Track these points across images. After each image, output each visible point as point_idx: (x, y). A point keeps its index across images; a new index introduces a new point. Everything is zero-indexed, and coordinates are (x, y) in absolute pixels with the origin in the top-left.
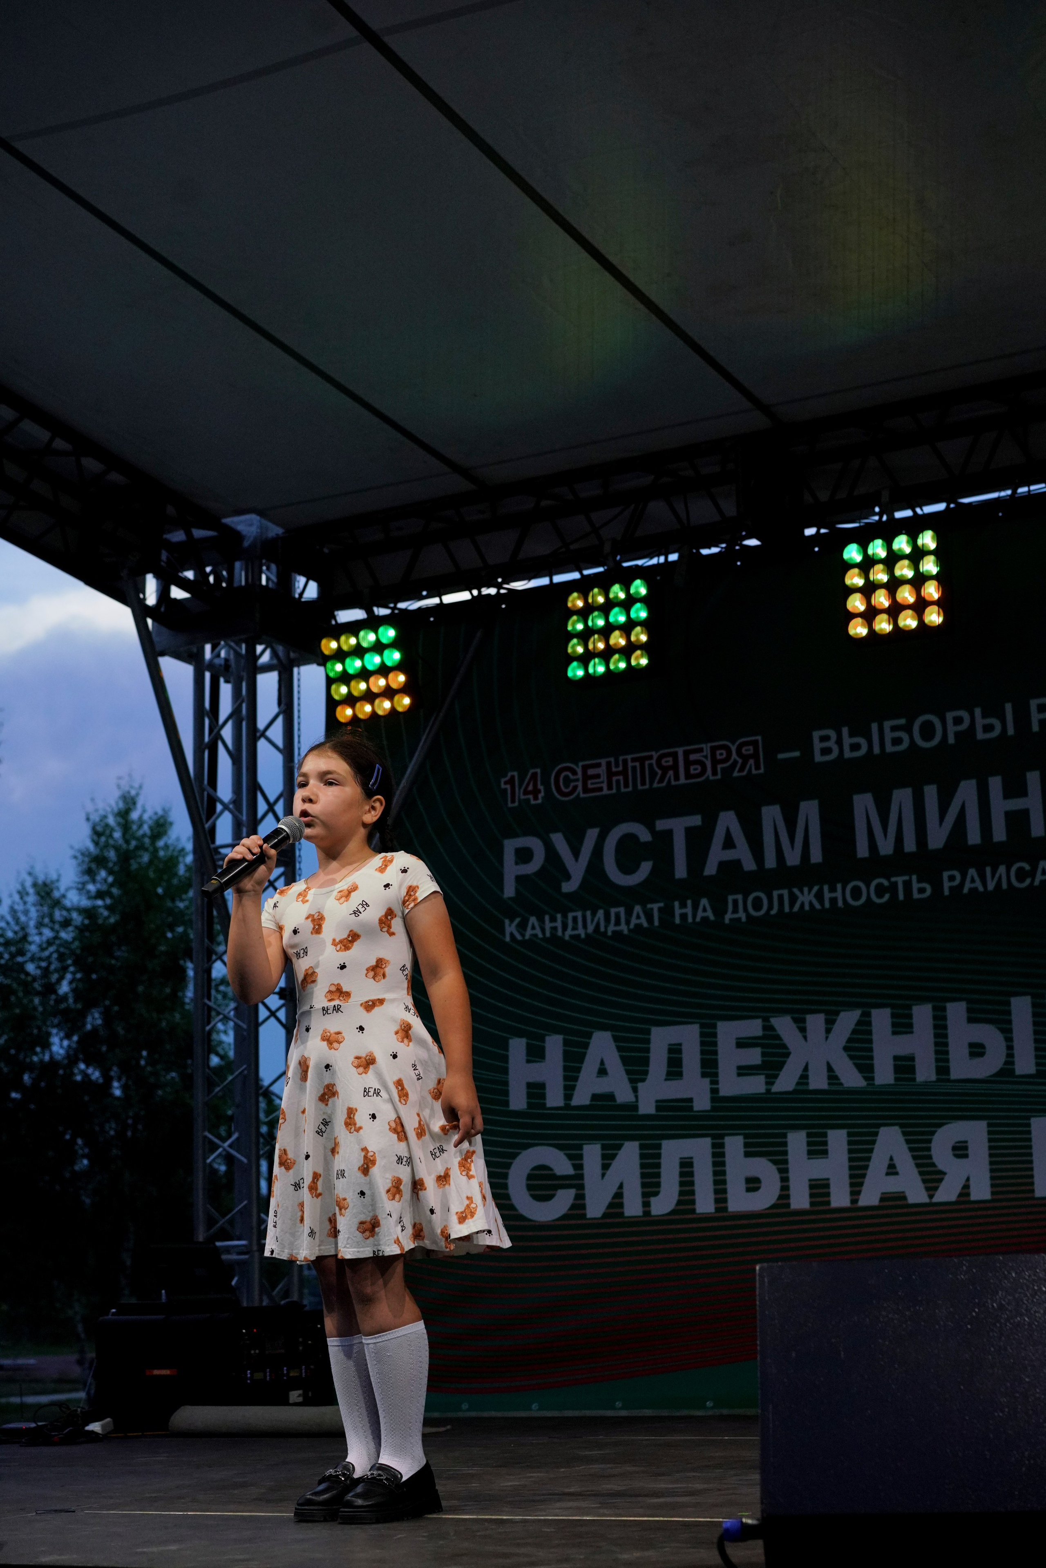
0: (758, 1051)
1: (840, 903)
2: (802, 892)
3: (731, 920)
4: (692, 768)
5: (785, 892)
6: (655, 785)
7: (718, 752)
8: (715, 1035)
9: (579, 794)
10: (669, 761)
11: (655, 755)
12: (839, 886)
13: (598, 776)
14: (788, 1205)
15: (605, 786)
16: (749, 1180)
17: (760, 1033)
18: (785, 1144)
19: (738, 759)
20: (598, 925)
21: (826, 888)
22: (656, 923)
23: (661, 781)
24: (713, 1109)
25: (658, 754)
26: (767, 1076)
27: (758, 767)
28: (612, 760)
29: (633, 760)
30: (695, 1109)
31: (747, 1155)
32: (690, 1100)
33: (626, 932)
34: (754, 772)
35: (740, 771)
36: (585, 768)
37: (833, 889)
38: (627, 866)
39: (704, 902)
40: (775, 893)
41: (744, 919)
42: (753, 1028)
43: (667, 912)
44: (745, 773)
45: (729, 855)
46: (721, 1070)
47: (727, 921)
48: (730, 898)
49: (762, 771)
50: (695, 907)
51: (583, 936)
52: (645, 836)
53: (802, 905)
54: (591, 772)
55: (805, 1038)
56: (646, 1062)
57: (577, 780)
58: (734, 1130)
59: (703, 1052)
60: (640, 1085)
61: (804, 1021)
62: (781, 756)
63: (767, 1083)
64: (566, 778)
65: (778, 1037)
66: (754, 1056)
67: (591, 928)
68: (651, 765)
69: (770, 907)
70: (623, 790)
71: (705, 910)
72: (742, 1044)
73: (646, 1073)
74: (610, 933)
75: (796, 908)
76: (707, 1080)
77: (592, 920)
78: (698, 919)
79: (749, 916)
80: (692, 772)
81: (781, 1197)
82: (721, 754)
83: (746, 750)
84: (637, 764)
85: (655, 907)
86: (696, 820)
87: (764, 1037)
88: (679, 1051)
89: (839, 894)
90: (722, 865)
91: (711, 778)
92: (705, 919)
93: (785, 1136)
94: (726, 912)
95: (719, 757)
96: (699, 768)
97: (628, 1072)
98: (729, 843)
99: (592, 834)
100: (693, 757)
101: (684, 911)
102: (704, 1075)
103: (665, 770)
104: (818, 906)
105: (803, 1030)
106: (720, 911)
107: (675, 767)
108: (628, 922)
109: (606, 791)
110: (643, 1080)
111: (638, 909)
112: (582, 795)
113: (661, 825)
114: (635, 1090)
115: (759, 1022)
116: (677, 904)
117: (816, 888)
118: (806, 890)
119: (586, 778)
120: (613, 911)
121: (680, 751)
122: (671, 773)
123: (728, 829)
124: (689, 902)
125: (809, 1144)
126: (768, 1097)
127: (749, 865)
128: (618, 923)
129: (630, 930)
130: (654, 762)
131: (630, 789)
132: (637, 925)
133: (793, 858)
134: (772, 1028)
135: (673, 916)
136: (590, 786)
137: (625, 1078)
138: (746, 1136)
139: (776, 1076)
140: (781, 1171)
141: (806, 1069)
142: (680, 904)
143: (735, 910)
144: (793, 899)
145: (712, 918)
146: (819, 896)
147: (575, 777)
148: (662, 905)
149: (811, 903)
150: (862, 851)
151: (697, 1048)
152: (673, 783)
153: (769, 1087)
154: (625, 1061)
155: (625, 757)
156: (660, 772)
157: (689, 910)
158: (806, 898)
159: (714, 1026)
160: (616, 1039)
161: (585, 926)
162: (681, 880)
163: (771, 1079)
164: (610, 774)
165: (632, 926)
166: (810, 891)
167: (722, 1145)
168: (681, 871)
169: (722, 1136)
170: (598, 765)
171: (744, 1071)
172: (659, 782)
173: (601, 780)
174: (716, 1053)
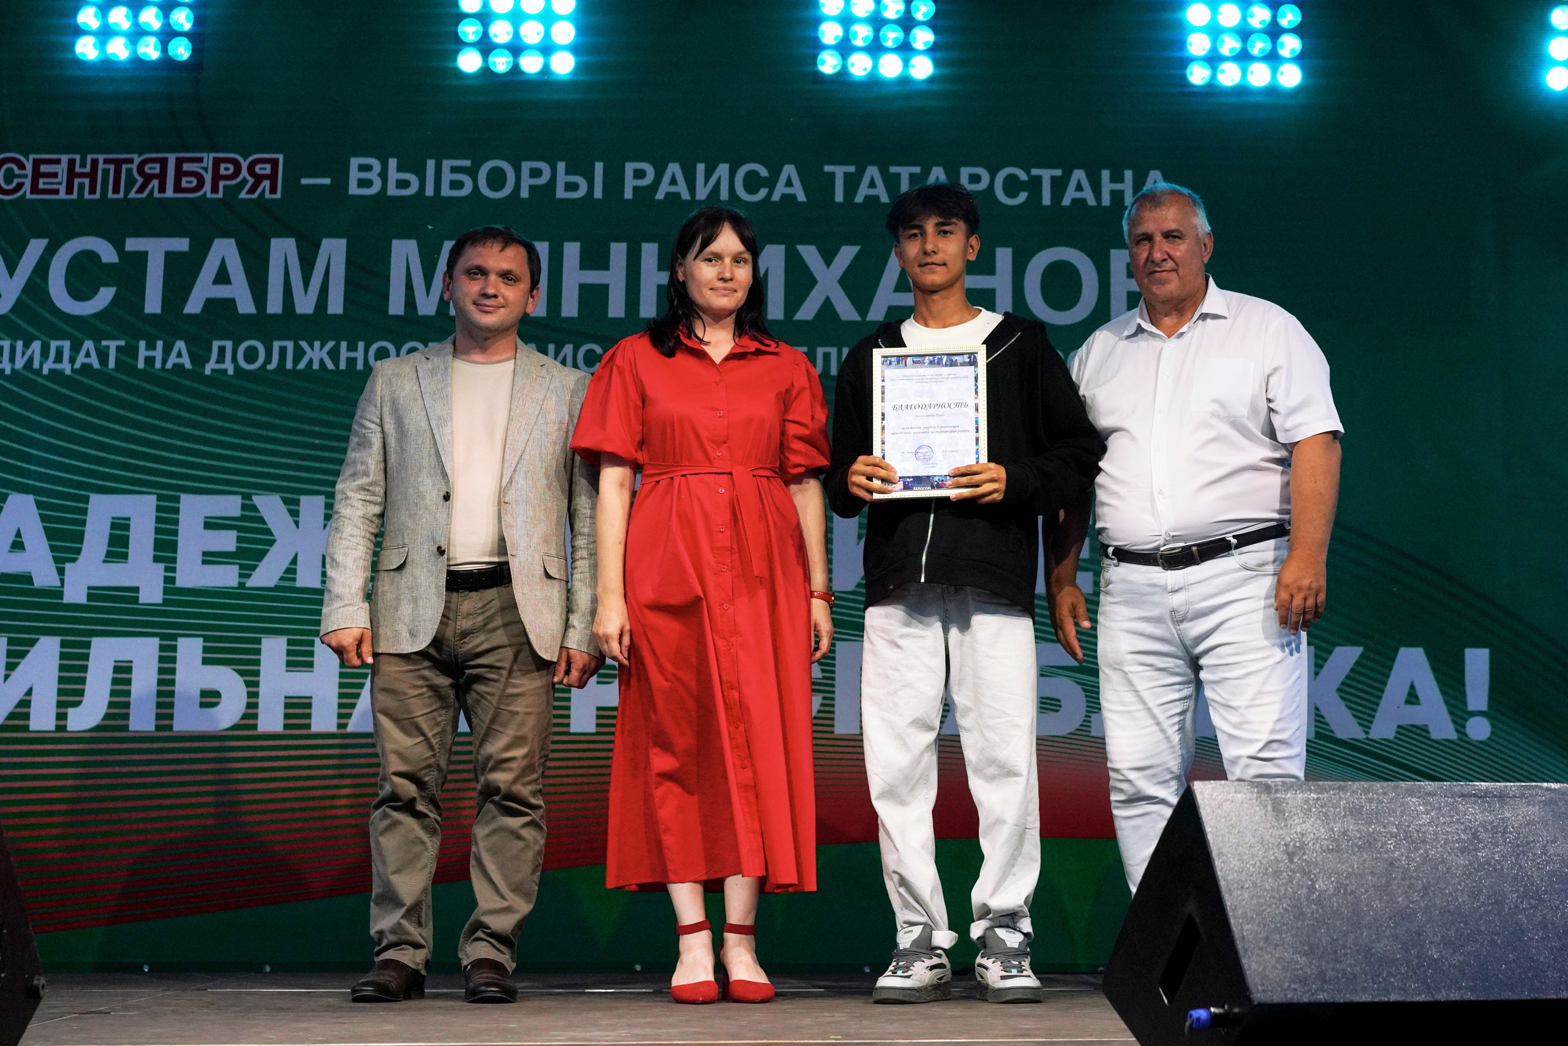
0: (233, 534)
1: (360, 366)
2: (312, 347)
3: (213, 370)
4: (184, 179)
5: (290, 345)
6: (132, 195)
7: (223, 166)
8: (177, 511)
9: (25, 193)
10: (154, 169)
11: (137, 159)
12: (361, 345)
13: (55, 175)
14: (255, 727)
15: (63, 189)
16: (204, 693)
17: (237, 512)
18: (258, 652)
19: (248, 177)
20: (31, 359)
21: (344, 345)
22: (112, 364)
23: (141, 190)
24: (166, 602)
25: (144, 157)
26: (242, 567)
27: (273, 190)
28: (78, 157)
29: (106, 161)
30: (141, 601)
31: (206, 662)
32: (136, 590)
33: (68, 372)
34: (267, 195)
35: (248, 192)
36: (37, 163)
37: (352, 348)
38: (80, 289)
39: (180, 345)
40: (276, 345)
41: (231, 372)
42: (230, 505)
43: (129, 351)
44: (255, 196)
45: (222, 292)
46: (181, 555)
47: (208, 372)
48: (216, 344)
49: (278, 195)
50: (167, 351)
51: (8, 372)
52: (108, 254)
53: (311, 361)
54: (44, 168)
55: (297, 523)
56: (79, 537)
57: (25, 176)
58: (190, 630)
59: (158, 531)
60: (68, 566)
61: (297, 502)
62: (305, 181)
63: (241, 575)
64: (10, 170)
65: (262, 520)
66: (227, 541)
67: (20, 363)
68: (129, 171)
69: (268, 360)
70: (87, 196)
71: (181, 354)
72: (211, 524)
73: (78, 551)
74: (45, 372)
75: (301, 366)
76: (162, 566)
77: (23, 354)
78: (169, 366)
79: (237, 368)
80: (184, 185)
81: (245, 716)
82: (227, 169)
83: (261, 169)
84: (112, 167)
85: (113, 345)
86: (181, 244)
87: (242, 518)
88: (127, 527)
89: (359, 355)
90: (210, 303)
91: (209, 195)
92: (178, 368)
93: (258, 641)
94: (208, 360)
95: (222, 172)
96: (194, 182)
97: (53, 549)
98: (222, 277)
99: (36, 247)
100: (186, 167)
101: (151, 353)
102: (156, 559)
103: (148, 179)
104: (330, 366)
105: (295, 514)
106: (199, 359)
107: (162, 177)
108: (72, 360)
109: (62, 195)
110: (74, 560)
111: (89, 345)
112: (28, 196)
113: (133, 244)
114: (61, 572)
115: (237, 500)
116: (142, 344)
117: (330, 344)
118: (317, 344)
119: (37, 175)
120: (54, 344)
121: (172, 158)
122: (155, 183)
123: (223, 261)
124: (160, 344)
125: (289, 653)
126: (241, 592)
127: (246, 306)
128: (59, 359)
129: (73, 370)
130: (134, 167)
131: (97, 196)
132: (83, 365)
133: (305, 305)
134: (254, 508)
135: (136, 358)
136: (41, 186)
137: (48, 555)
138: (206, 639)
139: (254, 568)
140: (248, 684)
141: (294, 561)
142: (147, 345)
143: (221, 359)
144: (299, 354)
145: (188, 365)
146: (334, 354)
147: (22, 172)
148: (122, 343)
149: (322, 362)
150: (396, 306)
151: (151, 524)
152: (156, 194)
153: (243, 580)
154: (50, 534)
155: (95, 156)
156: (140, 180)
157: (158, 353)
158: (317, 354)
159: (177, 500)
160: (39, 505)
161: (12, 360)
162: (153, 316)
163: (246, 571)
164: (72, 175)
165: (77, 366)
166: (321, 348)
167: (174, 649)
168: (153, 304)
169: (174, 637)
170: (58, 162)
171: (211, 558)
172: (138, 192)
173: (58, 180)
174: (175, 533)
